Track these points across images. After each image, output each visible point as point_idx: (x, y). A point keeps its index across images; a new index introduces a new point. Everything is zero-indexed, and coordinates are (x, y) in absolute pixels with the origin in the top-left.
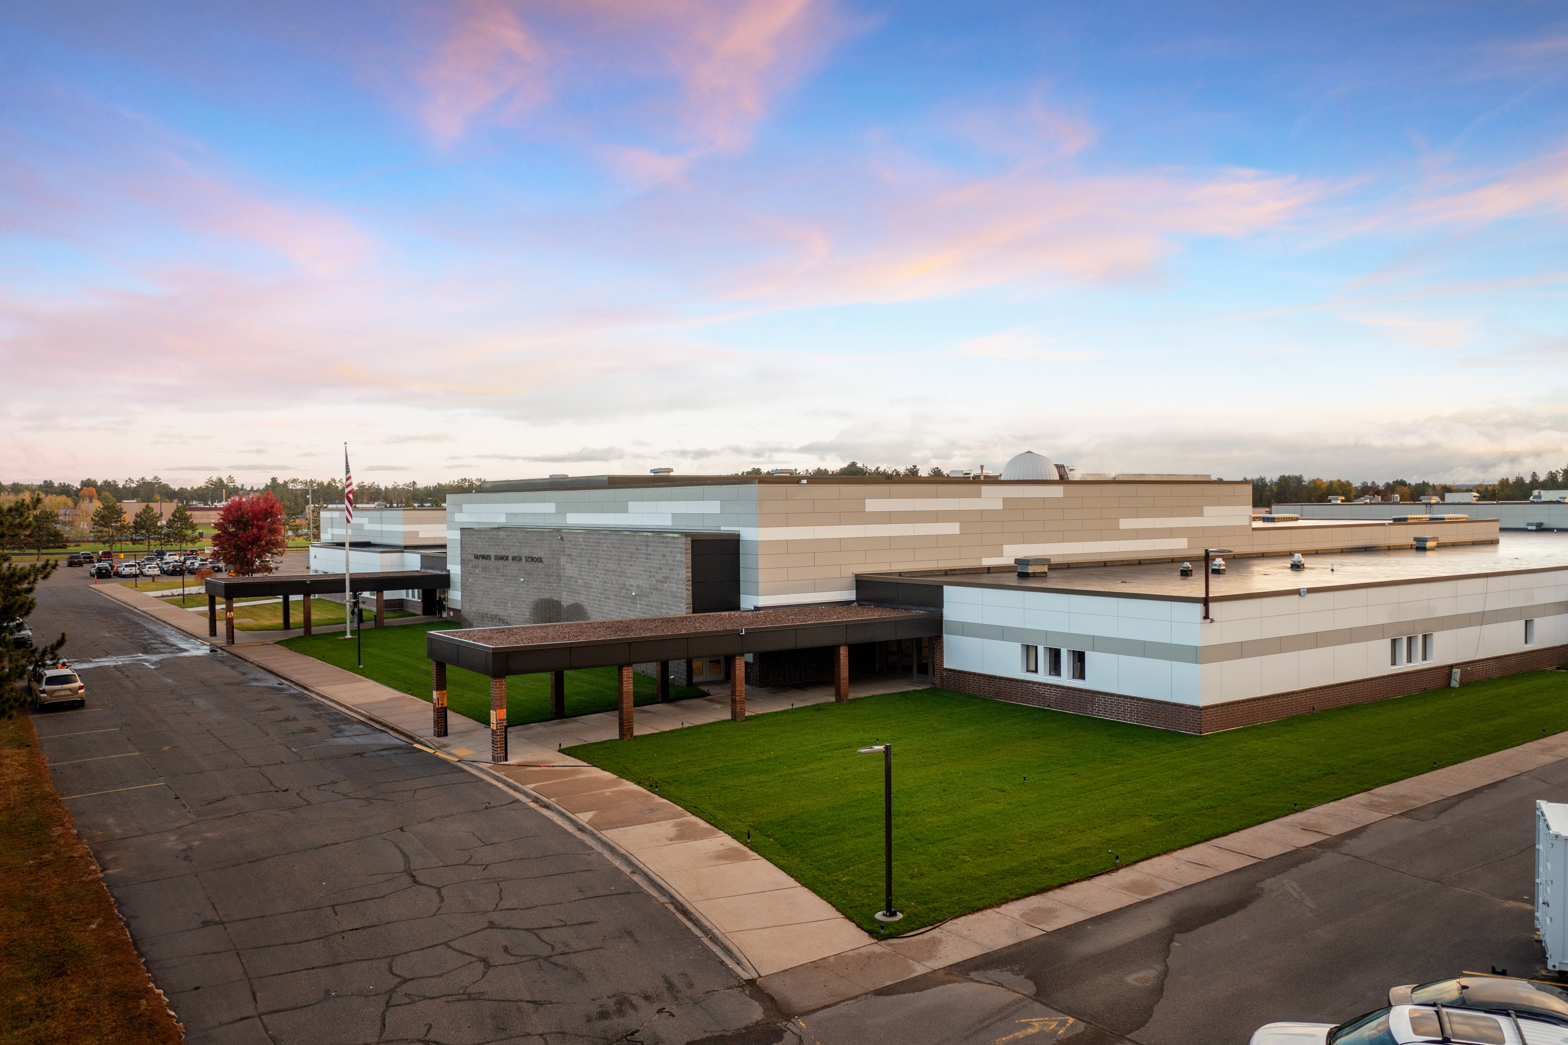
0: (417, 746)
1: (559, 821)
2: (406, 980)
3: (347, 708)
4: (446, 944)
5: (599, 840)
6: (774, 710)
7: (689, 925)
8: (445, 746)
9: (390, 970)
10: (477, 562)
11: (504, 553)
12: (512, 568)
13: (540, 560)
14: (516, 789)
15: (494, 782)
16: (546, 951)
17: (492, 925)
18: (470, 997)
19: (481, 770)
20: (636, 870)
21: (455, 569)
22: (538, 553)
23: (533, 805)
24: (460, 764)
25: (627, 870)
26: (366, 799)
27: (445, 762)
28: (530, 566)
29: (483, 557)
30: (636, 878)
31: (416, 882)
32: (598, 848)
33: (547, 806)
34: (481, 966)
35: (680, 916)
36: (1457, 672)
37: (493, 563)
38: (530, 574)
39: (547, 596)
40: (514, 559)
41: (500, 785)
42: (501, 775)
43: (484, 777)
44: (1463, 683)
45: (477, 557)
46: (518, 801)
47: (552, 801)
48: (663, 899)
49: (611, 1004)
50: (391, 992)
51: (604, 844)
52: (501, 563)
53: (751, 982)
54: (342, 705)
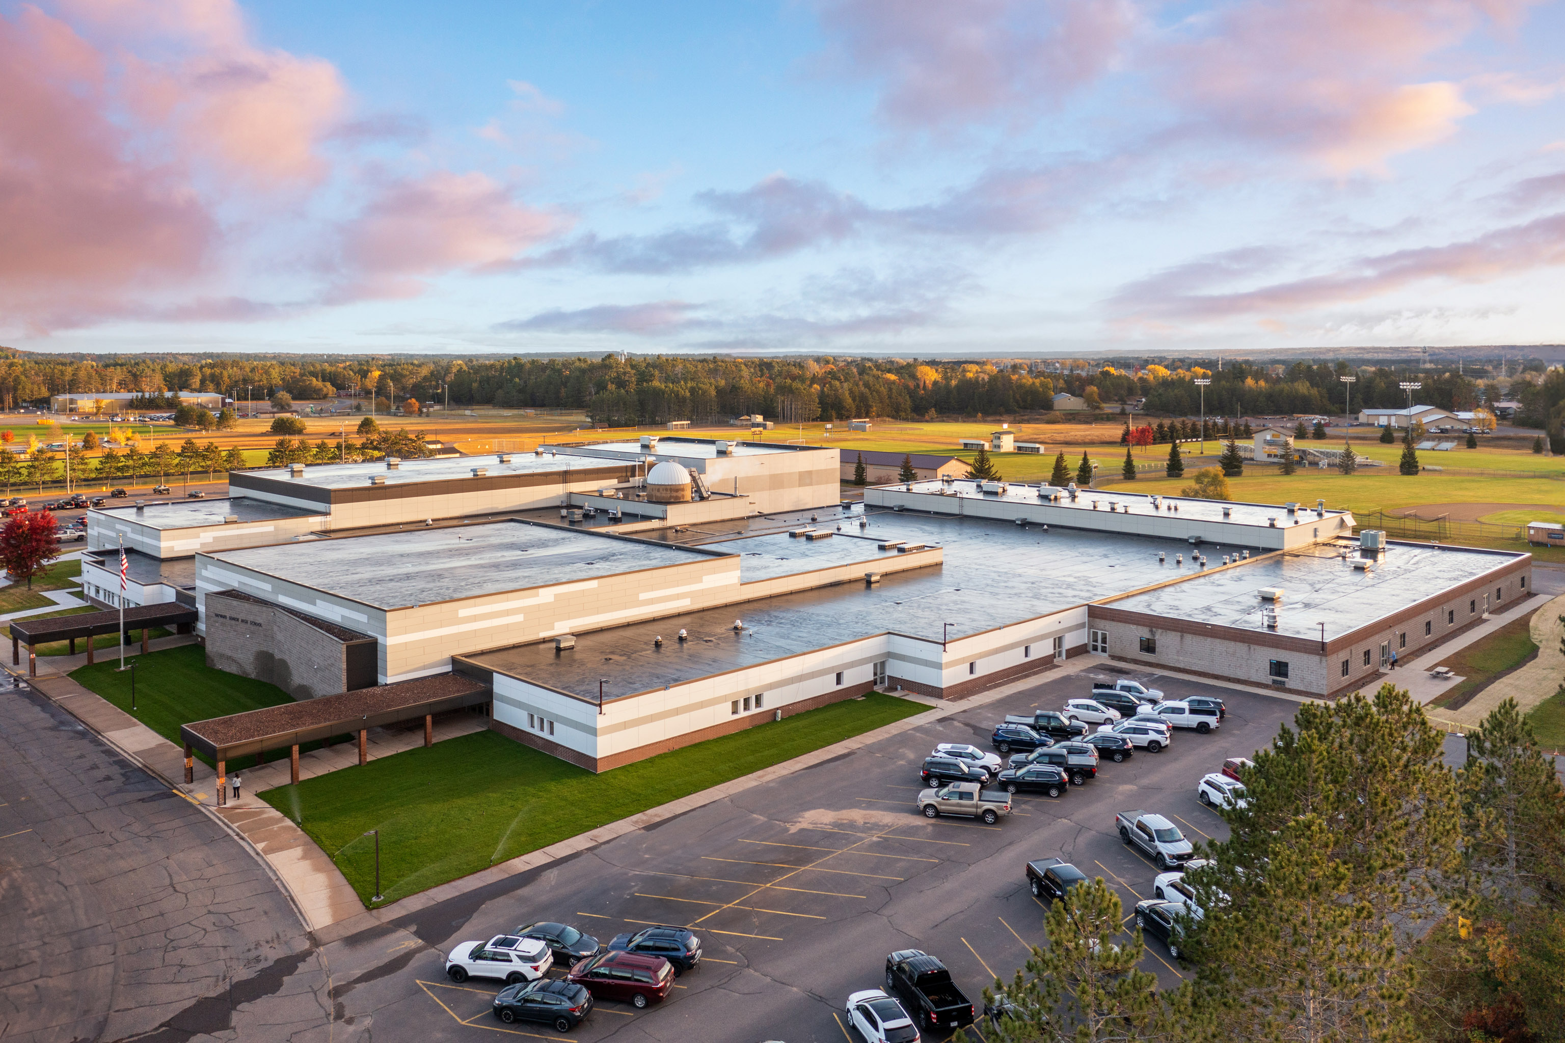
0: (175, 791)
1: (248, 848)
2: (172, 941)
3: (129, 755)
4: (189, 923)
5: (265, 861)
6: (385, 755)
7: (294, 907)
8: (191, 791)
9: (165, 936)
10: (216, 618)
11: (235, 616)
12: (242, 627)
13: (260, 625)
14: (228, 827)
15: (217, 821)
16: (230, 923)
17: (210, 912)
18: (198, 946)
19: (211, 812)
20: (278, 879)
21: (201, 608)
22: (259, 620)
23: (236, 838)
24: (199, 807)
25: (274, 878)
26: (147, 837)
27: (190, 805)
28: (253, 628)
29: (221, 616)
30: (277, 883)
31: (176, 891)
32: (264, 866)
33: (242, 838)
34: (203, 932)
35: (291, 903)
36: (779, 712)
37: (228, 621)
38: (252, 633)
39: (265, 649)
40: (242, 621)
41: (220, 823)
42: (221, 816)
43: (212, 817)
44: (782, 719)
45: (217, 615)
46: (228, 835)
47: (245, 836)
48: (286, 894)
49: (253, 946)
50: (167, 946)
51: (267, 863)
52: (233, 622)
53: (310, 933)
54: (125, 752)
